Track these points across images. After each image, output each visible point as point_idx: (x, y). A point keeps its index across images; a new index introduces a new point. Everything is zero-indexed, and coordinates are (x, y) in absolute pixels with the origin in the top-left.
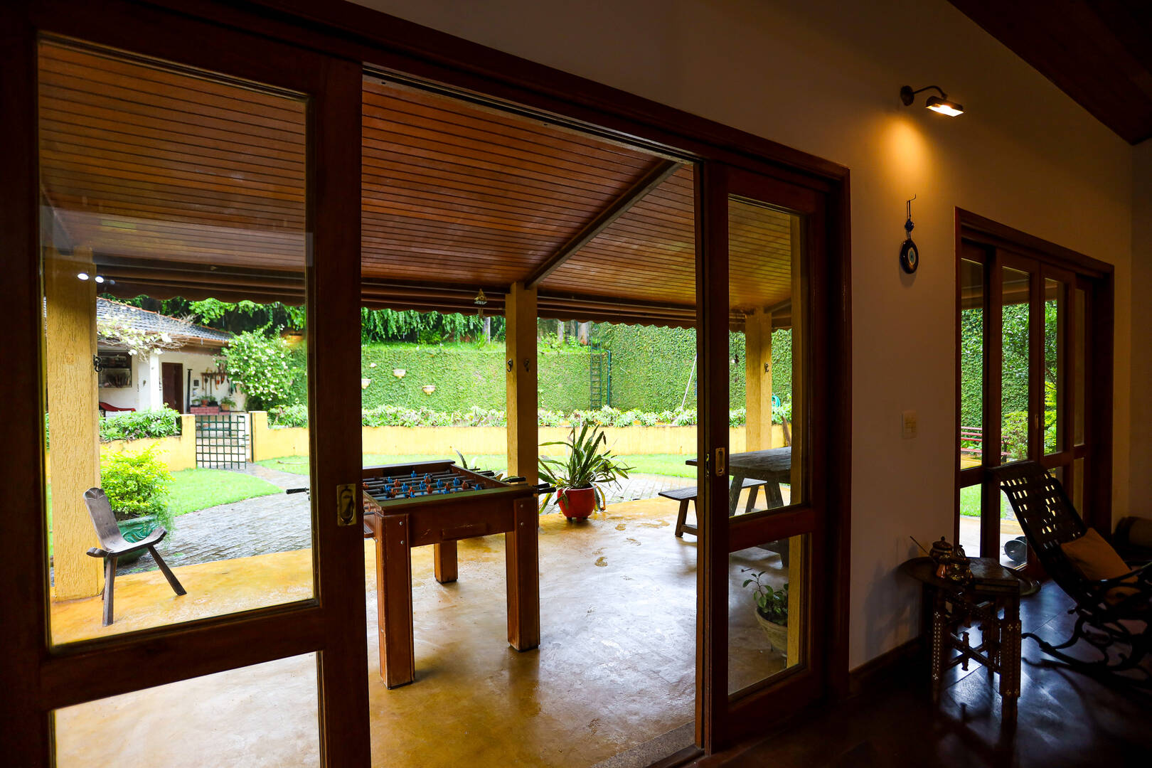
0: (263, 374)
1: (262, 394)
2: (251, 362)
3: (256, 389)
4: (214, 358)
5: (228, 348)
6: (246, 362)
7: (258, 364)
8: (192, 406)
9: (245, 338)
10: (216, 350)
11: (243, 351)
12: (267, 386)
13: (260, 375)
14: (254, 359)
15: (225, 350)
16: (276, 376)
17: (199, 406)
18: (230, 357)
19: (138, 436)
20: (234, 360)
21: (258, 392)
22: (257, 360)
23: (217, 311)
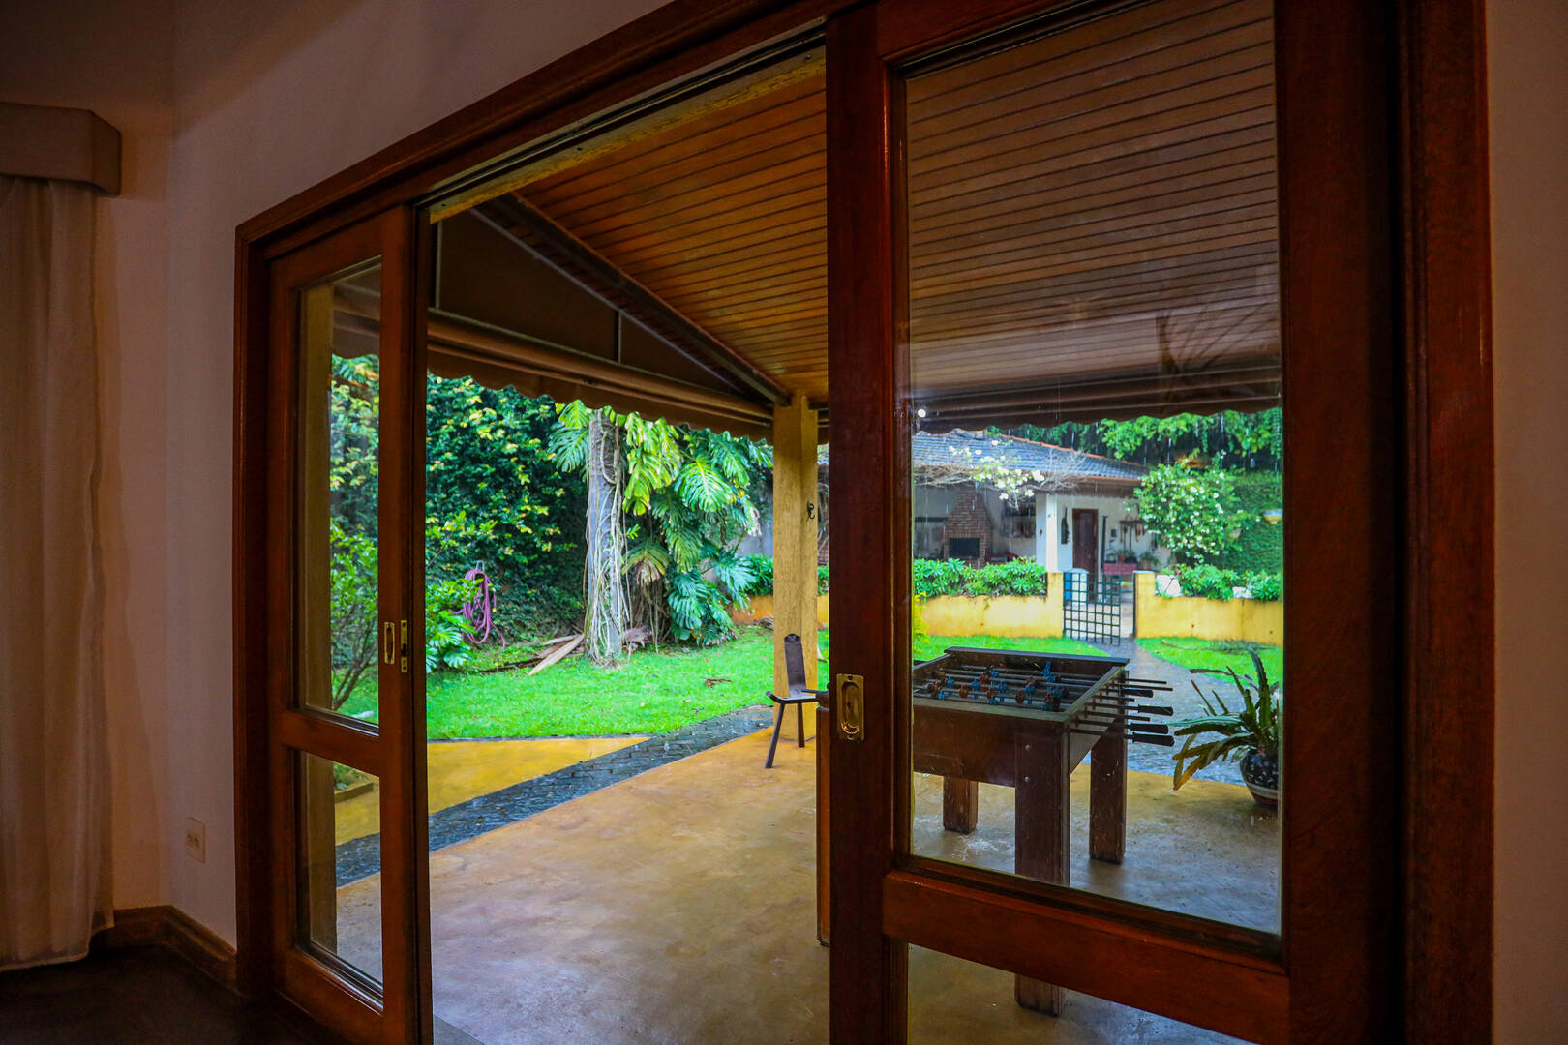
0: (1188, 521)
1: (1185, 547)
2: (1172, 505)
3: (1177, 541)
4: (1125, 501)
5: (1142, 488)
6: (1165, 507)
7: (1180, 508)
8: (1108, 562)
9: (1162, 474)
10: (1125, 491)
11: (1161, 491)
12: (1193, 538)
13: (1183, 523)
14: (1176, 501)
15: (1138, 491)
16: (1207, 524)
17: (1114, 562)
18: (1145, 500)
19: (1002, 593)
20: (1149, 504)
21: (1180, 545)
22: (1181, 503)
23: (1132, 441)
